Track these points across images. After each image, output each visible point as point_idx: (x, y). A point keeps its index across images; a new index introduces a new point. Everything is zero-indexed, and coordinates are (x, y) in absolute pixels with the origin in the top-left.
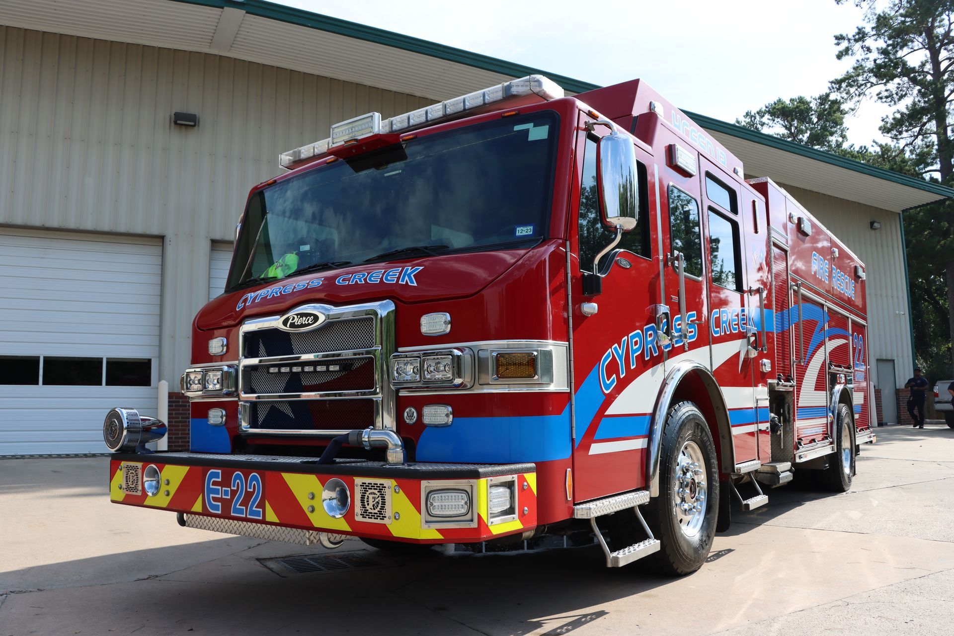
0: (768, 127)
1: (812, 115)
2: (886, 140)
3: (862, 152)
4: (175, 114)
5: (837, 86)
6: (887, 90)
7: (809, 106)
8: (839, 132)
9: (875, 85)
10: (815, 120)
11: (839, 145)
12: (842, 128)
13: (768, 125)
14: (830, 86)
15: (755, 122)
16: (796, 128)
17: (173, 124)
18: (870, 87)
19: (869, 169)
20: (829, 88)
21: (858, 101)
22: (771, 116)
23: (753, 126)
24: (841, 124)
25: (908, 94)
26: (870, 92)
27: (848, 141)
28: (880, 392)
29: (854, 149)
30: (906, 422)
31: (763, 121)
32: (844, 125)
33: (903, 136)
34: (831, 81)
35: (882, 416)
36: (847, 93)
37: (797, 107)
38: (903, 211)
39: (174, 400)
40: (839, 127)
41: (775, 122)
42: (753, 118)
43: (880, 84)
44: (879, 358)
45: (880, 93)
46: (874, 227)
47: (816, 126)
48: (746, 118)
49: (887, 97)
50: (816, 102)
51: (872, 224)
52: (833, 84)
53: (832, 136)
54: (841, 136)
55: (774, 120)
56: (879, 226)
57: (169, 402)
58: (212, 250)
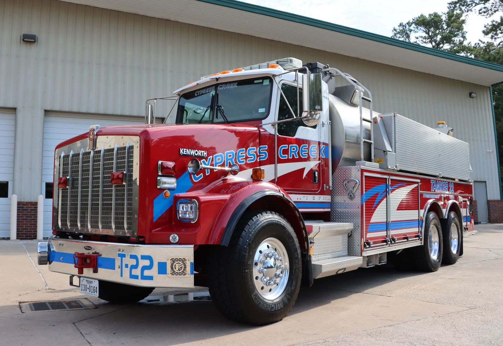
0: (414, 32)
1: (443, 24)
2: (487, 39)
3: (476, 47)
4: (23, 35)
5: (453, 6)
6: (485, 8)
7: (440, 18)
8: (460, 35)
9: (478, 4)
10: (445, 27)
11: (461, 43)
12: (463, 32)
13: (414, 31)
14: (449, 6)
15: (406, 29)
16: (433, 32)
17: (22, 41)
18: (474, 6)
19: (465, 59)
20: (448, 7)
21: (467, 15)
22: (416, 25)
23: (405, 32)
24: (462, 29)
25: (500, 10)
26: (475, 9)
27: (467, 40)
28: (476, 202)
29: (471, 45)
30: (494, 221)
31: (411, 29)
32: (464, 30)
33: (499, 36)
34: (449, 2)
35: (477, 217)
36: (460, 10)
37: (433, 19)
38: (492, 86)
39: (21, 206)
40: (460, 31)
41: (419, 29)
42: (404, 27)
43: (480, 4)
44: (475, 180)
45: (481, 10)
46: (471, 96)
47: (446, 31)
48: (400, 27)
49: (484, 12)
50: (445, 16)
51: (470, 94)
52: (450, 5)
53: (456, 37)
54: (462, 37)
55: (418, 28)
56: (475, 96)
57: (18, 207)
58: (45, 116)
